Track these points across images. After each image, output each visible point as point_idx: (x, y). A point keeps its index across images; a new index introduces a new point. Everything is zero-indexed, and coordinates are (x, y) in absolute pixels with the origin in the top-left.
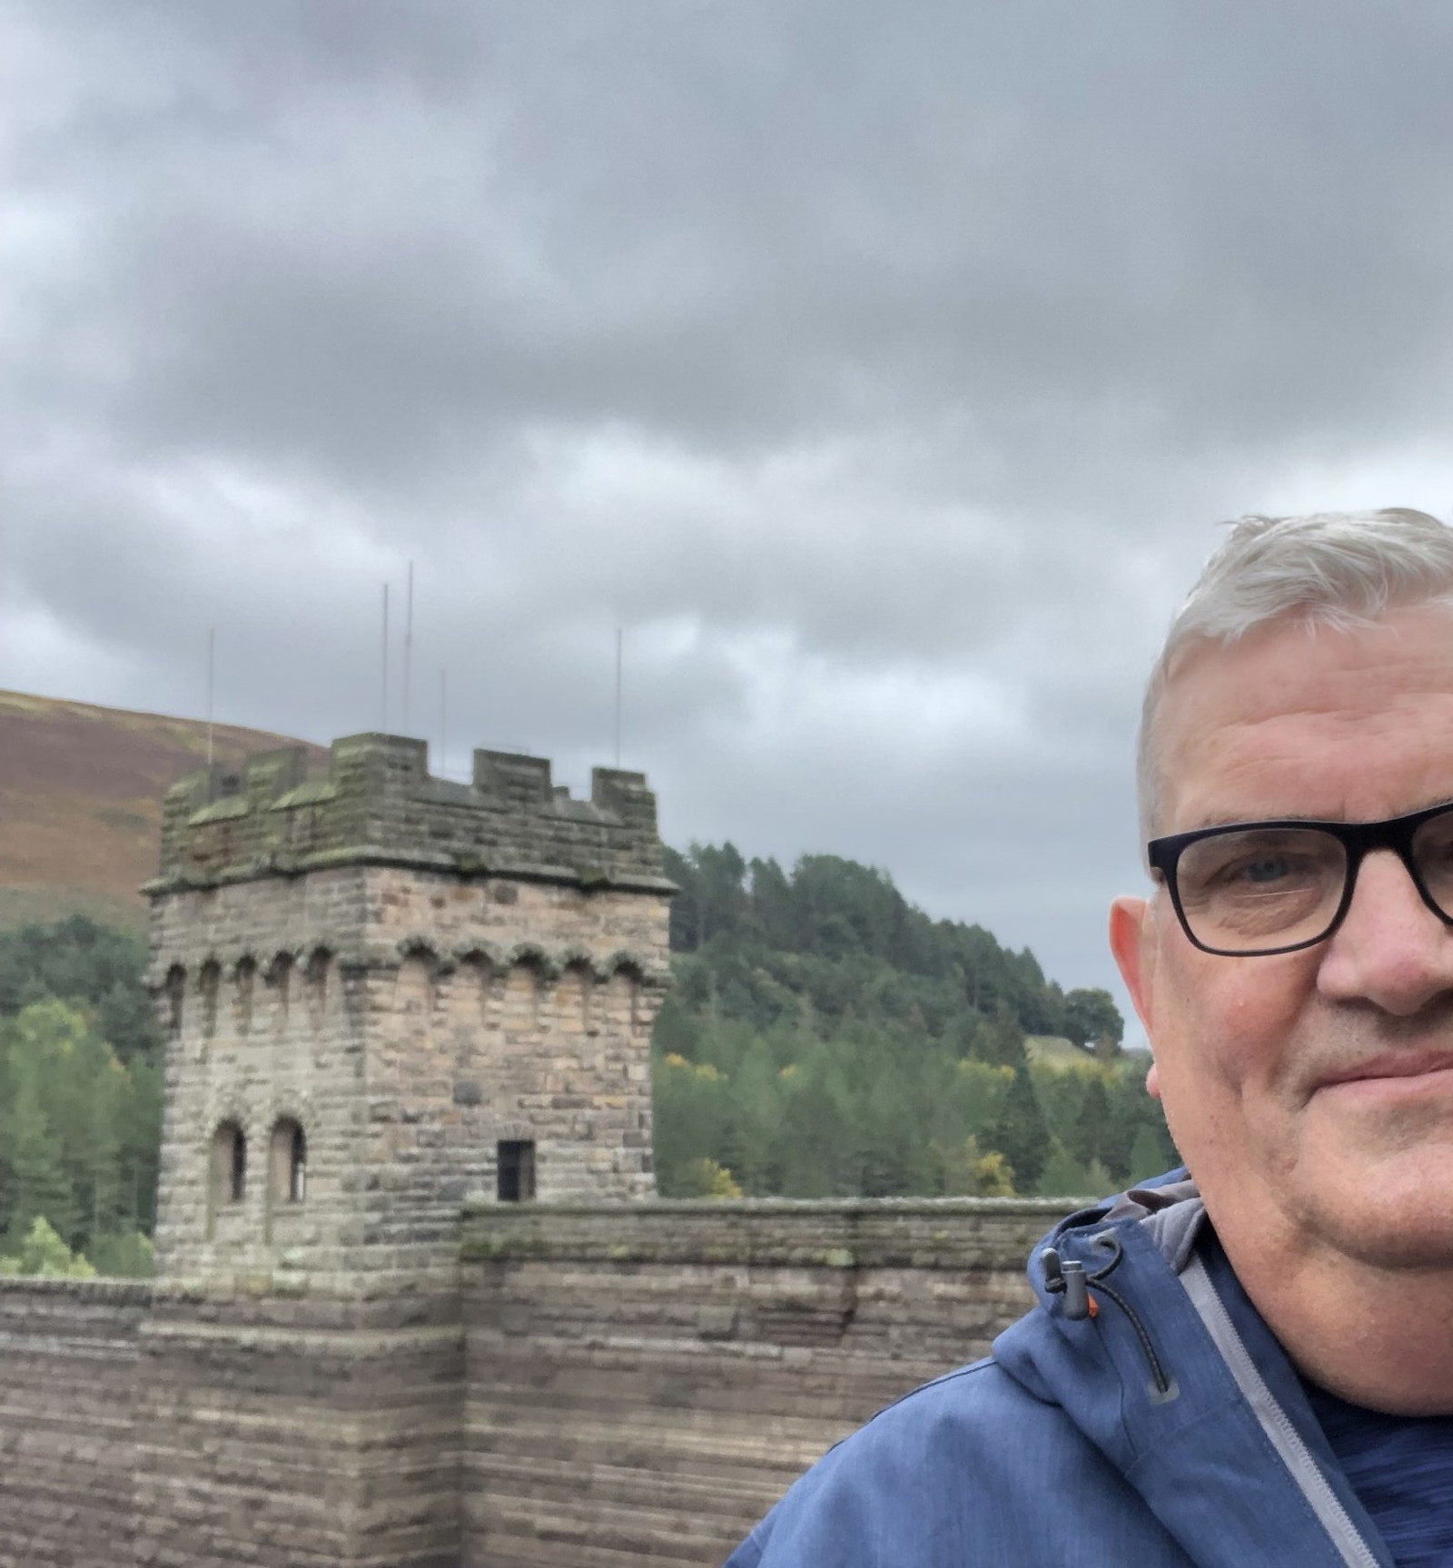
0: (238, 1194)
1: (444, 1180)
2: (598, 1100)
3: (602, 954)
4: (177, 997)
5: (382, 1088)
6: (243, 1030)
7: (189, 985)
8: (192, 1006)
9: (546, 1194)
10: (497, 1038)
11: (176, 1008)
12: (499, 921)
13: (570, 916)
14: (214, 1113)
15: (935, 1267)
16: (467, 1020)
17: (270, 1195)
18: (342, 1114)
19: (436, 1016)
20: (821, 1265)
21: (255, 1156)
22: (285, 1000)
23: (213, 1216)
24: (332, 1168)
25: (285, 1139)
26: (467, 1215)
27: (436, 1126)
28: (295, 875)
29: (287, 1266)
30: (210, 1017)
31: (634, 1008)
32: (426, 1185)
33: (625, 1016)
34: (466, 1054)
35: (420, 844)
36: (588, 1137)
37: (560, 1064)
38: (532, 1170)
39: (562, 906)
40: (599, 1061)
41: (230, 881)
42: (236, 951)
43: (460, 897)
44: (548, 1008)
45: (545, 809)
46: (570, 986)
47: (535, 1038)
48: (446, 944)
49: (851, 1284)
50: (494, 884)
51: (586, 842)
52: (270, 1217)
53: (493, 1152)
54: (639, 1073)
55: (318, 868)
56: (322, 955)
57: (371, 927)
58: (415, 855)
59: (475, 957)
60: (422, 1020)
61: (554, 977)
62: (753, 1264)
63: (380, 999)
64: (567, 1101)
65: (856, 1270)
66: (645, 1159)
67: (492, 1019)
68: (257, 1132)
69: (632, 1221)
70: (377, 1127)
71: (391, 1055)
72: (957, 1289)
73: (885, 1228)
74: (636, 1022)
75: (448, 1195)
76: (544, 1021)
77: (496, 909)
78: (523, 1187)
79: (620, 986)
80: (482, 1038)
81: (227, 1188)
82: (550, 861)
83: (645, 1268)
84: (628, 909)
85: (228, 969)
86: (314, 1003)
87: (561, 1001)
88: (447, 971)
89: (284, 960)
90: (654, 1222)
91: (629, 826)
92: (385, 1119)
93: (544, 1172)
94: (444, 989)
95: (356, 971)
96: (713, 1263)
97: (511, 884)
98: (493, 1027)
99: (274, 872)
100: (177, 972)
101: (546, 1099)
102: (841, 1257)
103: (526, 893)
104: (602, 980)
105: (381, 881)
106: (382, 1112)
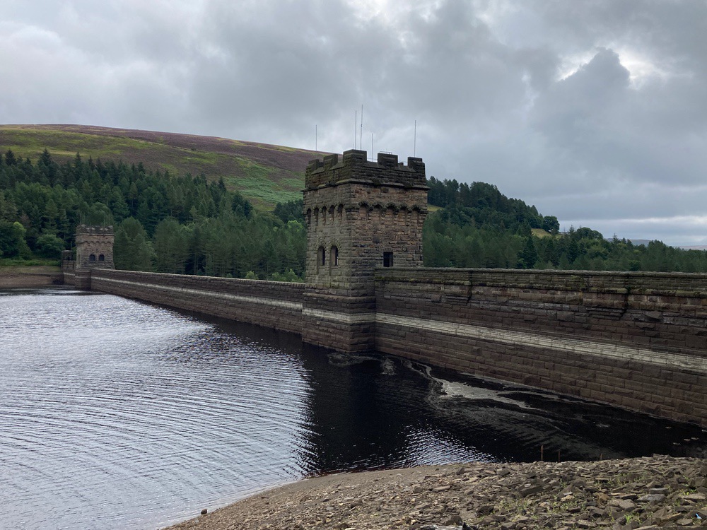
0: (324, 264)
1: (370, 261)
2: (409, 242)
3: (410, 205)
4: (310, 216)
5: (355, 239)
6: (324, 224)
7: (312, 214)
8: (313, 218)
9: (395, 266)
10: (384, 227)
11: (309, 219)
12: (384, 197)
13: (402, 196)
14: (318, 244)
15: (492, 286)
16: (376, 222)
17: (331, 264)
18: (346, 245)
19: (368, 221)
20: (463, 284)
21: (327, 255)
22: (333, 217)
23: (318, 269)
24: (344, 258)
25: (334, 251)
26: (376, 270)
27: (369, 248)
28: (335, 186)
29: (334, 281)
30: (317, 221)
31: (418, 219)
32: (366, 262)
33: (416, 221)
34: (376, 230)
35: (365, 178)
36: (406, 251)
37: (399, 233)
38: (392, 259)
39: (400, 193)
40: (409, 232)
41: (320, 188)
42: (322, 205)
43: (374, 191)
44: (396, 219)
45: (396, 168)
46: (402, 213)
47: (393, 227)
48: (370, 203)
49: (470, 290)
50: (383, 188)
51: (406, 177)
52: (330, 269)
53: (382, 255)
54: (419, 236)
55: (340, 184)
56: (341, 206)
57: (353, 199)
58: (363, 181)
59: (378, 206)
60: (365, 222)
61: (398, 211)
62: (445, 284)
63: (355, 217)
64: (401, 242)
65: (471, 286)
66: (421, 257)
67: (383, 222)
68: (328, 248)
69: (415, 272)
70: (354, 248)
71: (358, 230)
72: (498, 292)
73: (480, 276)
74: (419, 223)
75: (372, 265)
76: (395, 222)
77: (383, 194)
78: (390, 263)
79: (415, 214)
80: (380, 227)
81: (321, 262)
82: (396, 182)
83: (418, 284)
84: (417, 194)
85: (320, 209)
86: (339, 218)
87: (400, 218)
88: (371, 210)
89: (333, 207)
90: (421, 273)
91: (418, 172)
92: (356, 246)
93: (395, 260)
94: (370, 214)
95: (349, 210)
96: (435, 283)
97: (387, 188)
98: (383, 224)
99: (330, 185)
100: (309, 210)
101: (396, 242)
102: (467, 283)
103: (391, 190)
104: (410, 212)
105: (355, 187)
106: (355, 244)
